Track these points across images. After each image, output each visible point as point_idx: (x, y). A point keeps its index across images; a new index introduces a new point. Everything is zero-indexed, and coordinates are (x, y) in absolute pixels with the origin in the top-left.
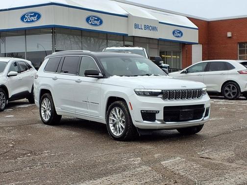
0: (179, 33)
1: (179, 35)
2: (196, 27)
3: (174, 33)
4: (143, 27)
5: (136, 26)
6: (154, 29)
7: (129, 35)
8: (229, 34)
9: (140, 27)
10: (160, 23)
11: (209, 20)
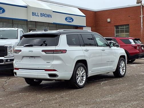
0: (71, 19)
1: (71, 20)
2: (84, 15)
3: (66, 19)
4: (39, 15)
5: (34, 14)
6: (49, 16)
7: (28, 21)
8: (109, 20)
9: (37, 15)
10: (53, 12)
11: (96, 11)
